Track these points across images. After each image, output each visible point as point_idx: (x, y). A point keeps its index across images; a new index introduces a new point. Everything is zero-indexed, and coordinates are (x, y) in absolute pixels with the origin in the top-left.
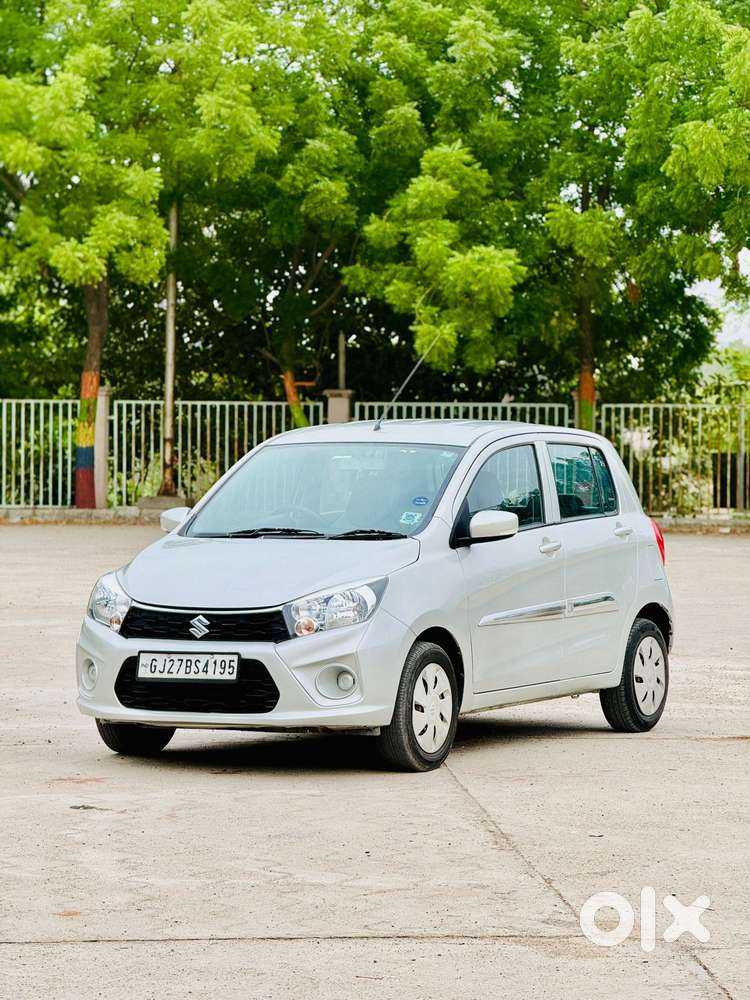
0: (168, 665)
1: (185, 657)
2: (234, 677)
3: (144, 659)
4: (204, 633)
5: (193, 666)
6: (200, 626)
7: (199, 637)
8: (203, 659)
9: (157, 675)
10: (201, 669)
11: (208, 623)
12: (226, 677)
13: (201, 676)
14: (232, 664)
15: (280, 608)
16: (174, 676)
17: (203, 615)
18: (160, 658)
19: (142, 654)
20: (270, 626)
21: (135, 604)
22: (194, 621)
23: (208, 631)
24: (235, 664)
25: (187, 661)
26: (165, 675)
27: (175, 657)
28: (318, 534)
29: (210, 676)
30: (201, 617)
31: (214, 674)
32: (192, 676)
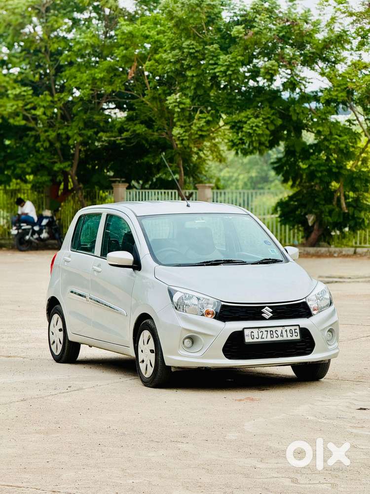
0: (260, 334)
1: (269, 329)
2: (298, 337)
3: (247, 332)
4: (270, 316)
5: (274, 334)
6: (267, 312)
7: (267, 318)
8: (280, 329)
9: (255, 340)
10: (279, 335)
11: (271, 310)
12: (294, 338)
13: (280, 338)
14: (296, 331)
15: (304, 300)
16: (265, 340)
17: (268, 306)
18: (255, 331)
19: (245, 330)
20: (301, 310)
21: (223, 303)
22: (264, 310)
23: (272, 315)
24: (298, 331)
25: (270, 331)
26: (260, 340)
27: (263, 330)
28: (244, 262)
29: (285, 338)
30: (267, 308)
31: (288, 337)
32: (275, 339)
